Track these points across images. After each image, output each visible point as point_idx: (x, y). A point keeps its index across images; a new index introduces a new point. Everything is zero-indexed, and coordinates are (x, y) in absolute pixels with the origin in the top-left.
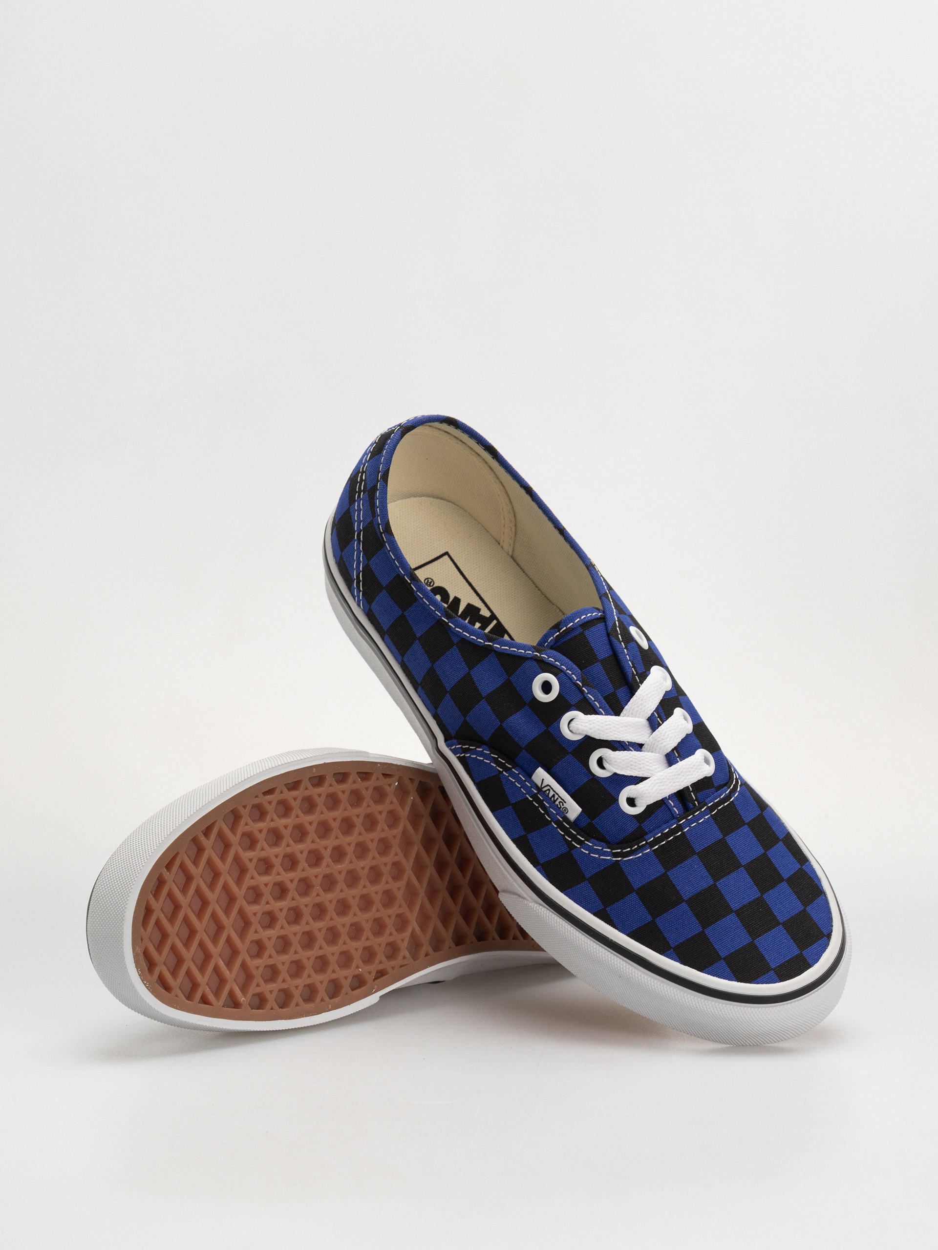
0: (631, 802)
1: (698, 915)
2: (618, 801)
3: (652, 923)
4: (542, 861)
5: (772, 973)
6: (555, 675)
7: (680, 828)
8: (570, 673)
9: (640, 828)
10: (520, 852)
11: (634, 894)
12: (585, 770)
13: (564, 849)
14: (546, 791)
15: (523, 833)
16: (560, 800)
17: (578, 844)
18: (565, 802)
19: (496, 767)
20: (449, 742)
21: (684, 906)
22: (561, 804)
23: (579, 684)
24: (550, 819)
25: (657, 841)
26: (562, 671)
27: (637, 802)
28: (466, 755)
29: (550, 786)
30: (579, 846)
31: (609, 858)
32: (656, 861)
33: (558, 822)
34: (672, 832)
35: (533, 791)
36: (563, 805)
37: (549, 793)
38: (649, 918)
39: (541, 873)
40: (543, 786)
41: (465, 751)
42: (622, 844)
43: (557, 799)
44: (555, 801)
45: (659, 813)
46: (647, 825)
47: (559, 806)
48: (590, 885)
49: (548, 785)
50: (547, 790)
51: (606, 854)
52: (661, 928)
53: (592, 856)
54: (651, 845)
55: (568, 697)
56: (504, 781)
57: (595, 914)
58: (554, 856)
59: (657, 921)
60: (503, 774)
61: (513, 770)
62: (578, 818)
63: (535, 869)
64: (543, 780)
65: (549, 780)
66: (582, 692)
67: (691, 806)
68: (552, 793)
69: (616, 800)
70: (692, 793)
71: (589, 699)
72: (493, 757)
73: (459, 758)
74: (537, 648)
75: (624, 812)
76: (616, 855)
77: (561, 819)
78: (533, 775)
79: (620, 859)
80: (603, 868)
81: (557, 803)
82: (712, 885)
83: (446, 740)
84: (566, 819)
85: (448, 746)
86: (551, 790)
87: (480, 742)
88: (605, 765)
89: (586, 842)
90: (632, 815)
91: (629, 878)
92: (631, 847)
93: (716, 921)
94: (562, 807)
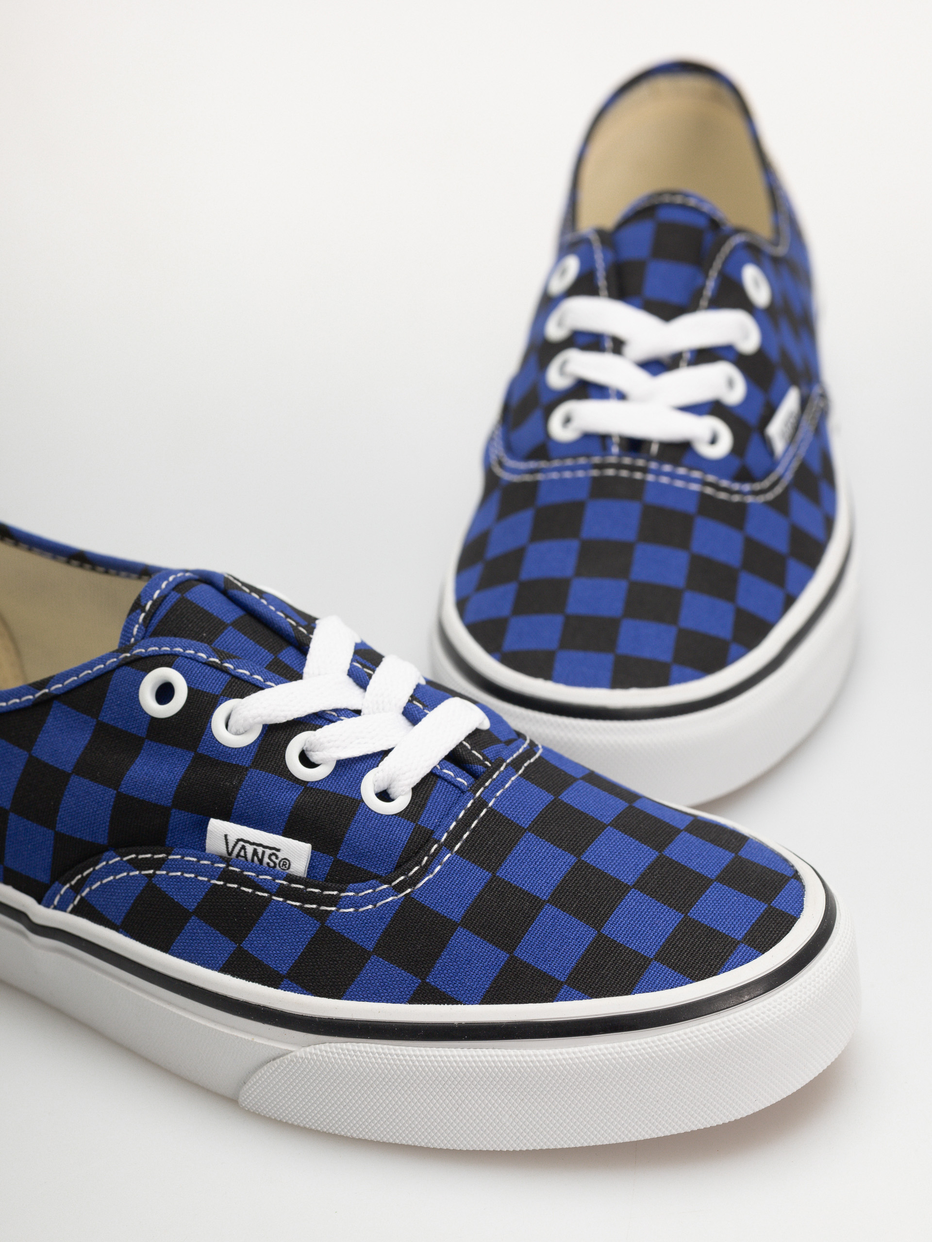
0: (384, 796)
1: (578, 913)
2: (363, 801)
3: (513, 960)
4: (284, 969)
5: (743, 948)
6: (169, 665)
7: (481, 804)
8: (192, 652)
9: (418, 830)
10: (241, 980)
11: (460, 930)
12: (285, 783)
13: (312, 927)
14: (238, 855)
15: (231, 947)
16: (268, 852)
17: (331, 906)
18: (278, 850)
19: (140, 873)
20: (45, 899)
21: (550, 910)
22: (273, 858)
23: (214, 662)
24: (266, 895)
25: (455, 836)
26: (176, 655)
27: (393, 792)
28: (84, 894)
29: (242, 840)
30: (333, 909)
31: (390, 899)
32: (470, 866)
33: (282, 891)
34: (472, 814)
35: (218, 867)
36: (277, 857)
37: (245, 852)
38: (504, 956)
39: (292, 991)
40: (230, 850)
41: (77, 889)
42: (401, 866)
43: (264, 853)
44: (261, 861)
45: (439, 794)
46: (427, 820)
47: (272, 864)
48: (381, 959)
49: (239, 840)
50: (240, 851)
51: (383, 895)
52: (530, 961)
53: (362, 912)
54: (449, 845)
55: (206, 688)
56: (163, 886)
57: (411, 1001)
58: (301, 949)
59: (519, 953)
60: (158, 875)
61: (171, 857)
62: (311, 867)
63: (279, 991)
64: (226, 836)
65: (236, 831)
66: (225, 671)
67: (481, 769)
68: (250, 849)
69: (359, 801)
70: (474, 752)
71: (242, 675)
72: (128, 861)
73: (76, 911)
74: (125, 646)
75: (382, 815)
76: (400, 888)
77: (285, 883)
78: (208, 841)
79: (409, 890)
80: (389, 919)
81: (266, 860)
82: (576, 863)
83: (40, 902)
84: (292, 879)
85: (48, 906)
86: (247, 845)
87: (93, 853)
88: (314, 757)
89: (343, 894)
90: (396, 815)
91: (439, 910)
92: (419, 863)
93: (612, 910)
94: (277, 861)
